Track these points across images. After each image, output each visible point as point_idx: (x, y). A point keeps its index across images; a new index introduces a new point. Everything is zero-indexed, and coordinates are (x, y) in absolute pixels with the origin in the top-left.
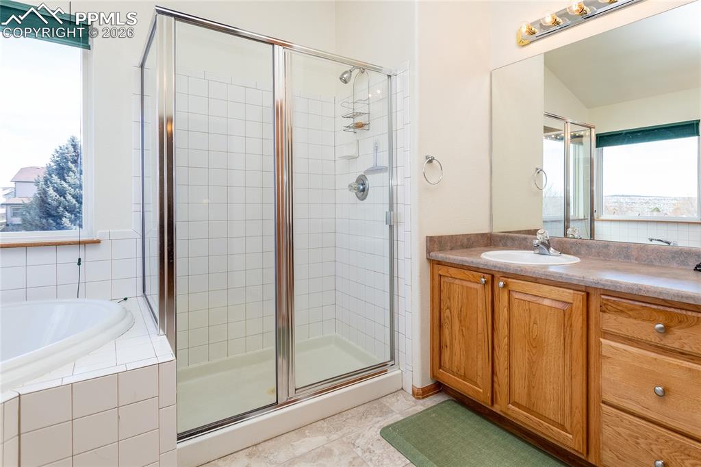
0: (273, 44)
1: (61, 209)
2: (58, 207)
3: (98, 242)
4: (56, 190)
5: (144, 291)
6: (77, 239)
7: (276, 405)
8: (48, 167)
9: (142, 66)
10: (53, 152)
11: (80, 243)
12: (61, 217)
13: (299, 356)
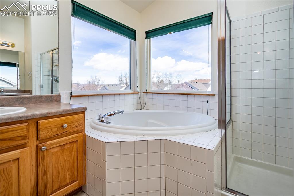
3: (214, 95)
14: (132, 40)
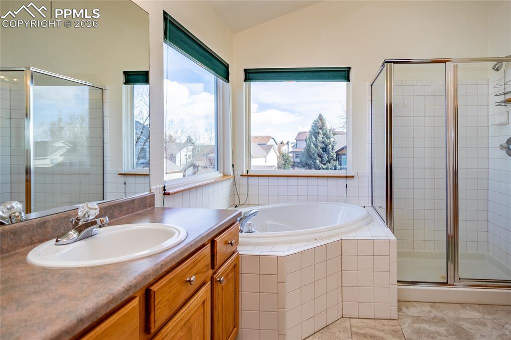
0: (445, 63)
1: (316, 155)
2: (314, 154)
3: (353, 177)
4: (314, 144)
5: (372, 204)
6: (345, 175)
7: (446, 284)
8: (310, 132)
9: (372, 85)
10: (312, 123)
11: (347, 177)
12: (315, 159)
13: (461, 261)
14: (221, 81)
